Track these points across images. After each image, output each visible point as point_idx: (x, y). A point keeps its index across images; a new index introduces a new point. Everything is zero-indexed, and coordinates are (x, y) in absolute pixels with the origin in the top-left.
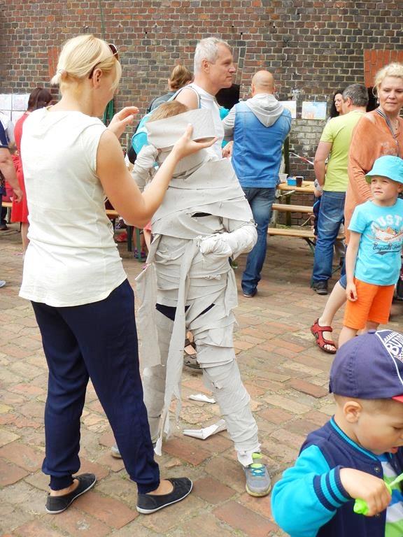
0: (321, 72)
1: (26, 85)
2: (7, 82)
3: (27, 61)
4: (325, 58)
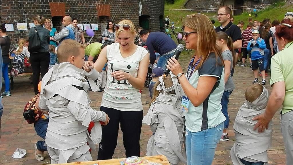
0: (35, 11)
4: (35, 6)
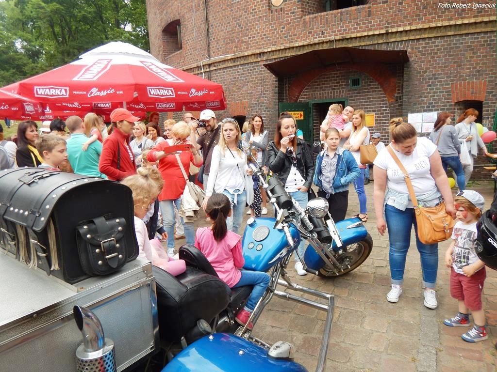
1: (434, 107)
2: (418, 106)
3: (435, 93)
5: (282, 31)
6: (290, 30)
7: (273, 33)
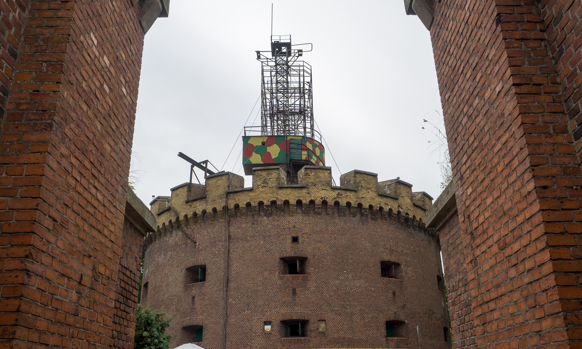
5: (270, 343)
6: (274, 343)
7: (265, 343)
